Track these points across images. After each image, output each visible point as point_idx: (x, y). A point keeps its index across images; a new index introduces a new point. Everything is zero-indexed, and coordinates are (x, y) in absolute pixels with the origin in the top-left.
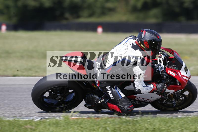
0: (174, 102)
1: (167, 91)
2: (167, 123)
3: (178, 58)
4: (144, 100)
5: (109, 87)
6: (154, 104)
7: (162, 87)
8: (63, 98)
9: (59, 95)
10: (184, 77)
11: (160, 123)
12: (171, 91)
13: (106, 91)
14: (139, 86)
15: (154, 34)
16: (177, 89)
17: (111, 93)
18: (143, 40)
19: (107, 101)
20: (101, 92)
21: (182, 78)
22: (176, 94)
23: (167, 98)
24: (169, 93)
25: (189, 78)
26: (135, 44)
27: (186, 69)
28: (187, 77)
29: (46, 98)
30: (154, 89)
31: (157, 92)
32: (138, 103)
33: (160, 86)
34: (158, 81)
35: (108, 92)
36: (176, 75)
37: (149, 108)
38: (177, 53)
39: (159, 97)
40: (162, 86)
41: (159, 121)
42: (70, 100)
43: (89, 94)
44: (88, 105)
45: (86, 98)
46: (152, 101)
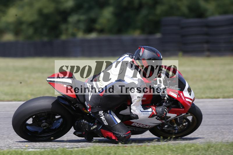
1: (168, 115)
3: (181, 78)
4: (141, 126)
5: (102, 112)
6: (153, 130)
7: (163, 111)
8: (49, 126)
9: (44, 122)
10: (187, 100)
12: (173, 116)
13: (99, 117)
15: (154, 52)
16: (179, 113)
18: (141, 59)
19: (101, 127)
20: (93, 117)
21: (185, 100)
22: (178, 119)
24: (170, 117)
25: (193, 100)
27: (189, 90)
28: (191, 99)
29: (29, 126)
30: (153, 113)
31: (156, 117)
32: (136, 129)
33: (160, 109)
34: (157, 104)
36: (179, 96)
37: (148, 134)
39: (159, 122)
40: (162, 109)
42: (57, 128)
43: (79, 121)
44: (77, 133)
45: (76, 124)
46: (150, 127)
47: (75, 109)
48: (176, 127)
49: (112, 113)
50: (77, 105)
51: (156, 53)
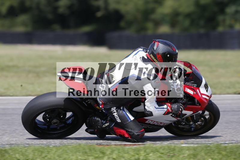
0: (193, 126)
1: (184, 112)
2: (42, 152)
3: (197, 74)
4: (156, 124)
5: (115, 108)
7: (178, 108)
10: (203, 96)
11: (34, 153)
12: (189, 113)
13: (112, 113)
14: (151, 107)
15: (169, 45)
16: (195, 110)
17: (117, 115)
18: (155, 53)
19: (113, 125)
21: (202, 96)
22: (195, 116)
23: (184, 121)
24: (186, 114)
25: (210, 97)
26: (146, 58)
27: (206, 86)
28: (208, 96)
30: (168, 110)
31: (172, 114)
32: (150, 126)
33: (175, 106)
34: (173, 101)
35: (114, 114)
36: (195, 93)
37: (163, 132)
38: (195, 67)
39: (174, 119)
40: (178, 106)
41: (33, 151)
43: (90, 117)
44: (89, 130)
45: (88, 121)
46: (165, 124)
47: (86, 105)
48: (192, 125)
49: (125, 110)
50: (89, 101)
51: (171, 46)
